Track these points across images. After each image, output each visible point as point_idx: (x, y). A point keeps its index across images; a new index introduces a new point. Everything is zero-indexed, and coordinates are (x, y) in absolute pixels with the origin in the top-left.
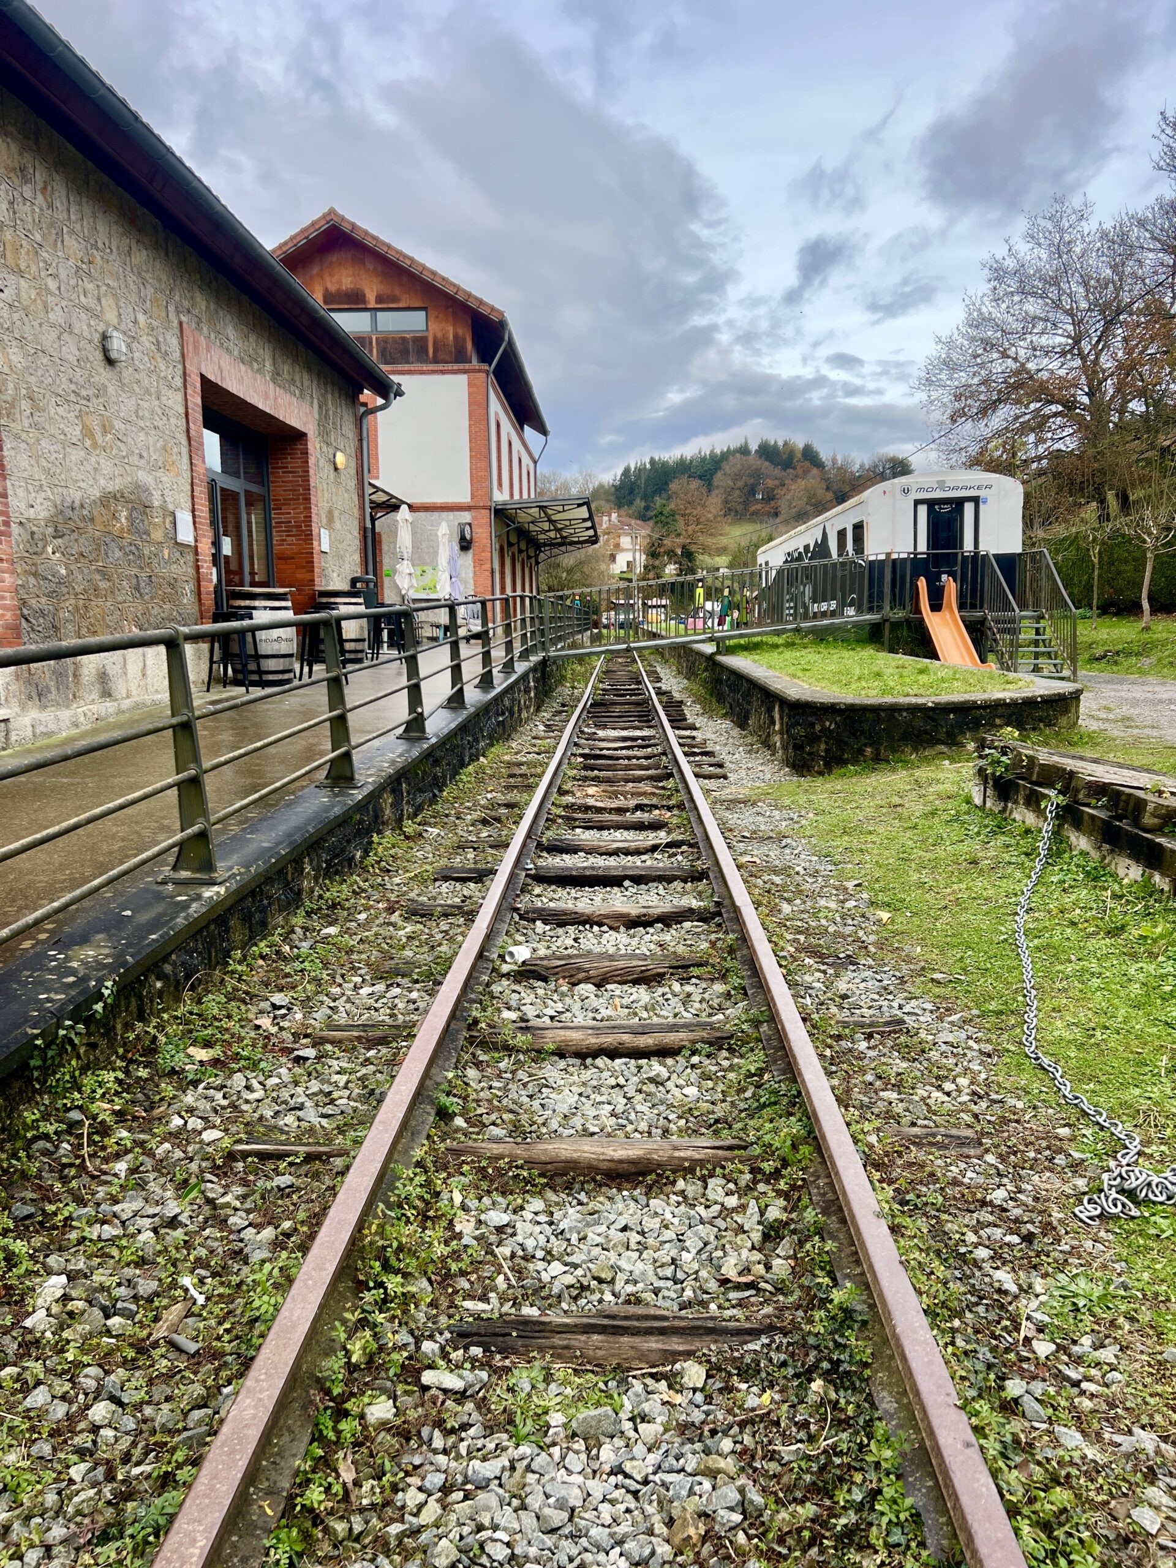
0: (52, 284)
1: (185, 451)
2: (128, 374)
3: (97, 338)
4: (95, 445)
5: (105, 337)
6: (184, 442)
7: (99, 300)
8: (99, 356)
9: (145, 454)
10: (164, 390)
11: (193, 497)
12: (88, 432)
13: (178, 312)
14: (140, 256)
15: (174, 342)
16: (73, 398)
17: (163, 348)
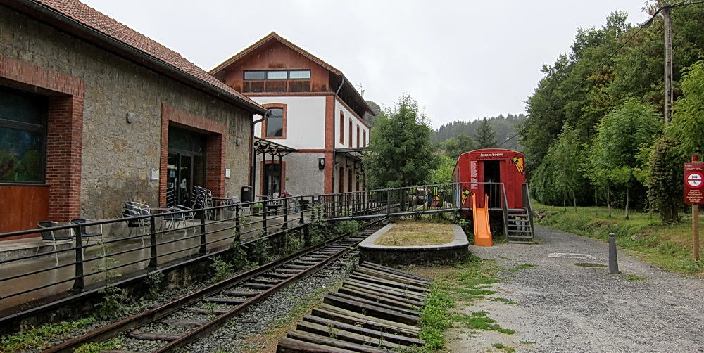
0: (108, 102)
1: (159, 147)
2: (135, 126)
3: (124, 116)
4: (119, 150)
5: (127, 115)
6: (159, 144)
7: (127, 103)
8: (125, 121)
9: (140, 151)
10: (152, 127)
11: (160, 163)
12: (117, 146)
13: (161, 101)
14: (146, 86)
15: (159, 111)
16: (112, 136)
17: (153, 113)
